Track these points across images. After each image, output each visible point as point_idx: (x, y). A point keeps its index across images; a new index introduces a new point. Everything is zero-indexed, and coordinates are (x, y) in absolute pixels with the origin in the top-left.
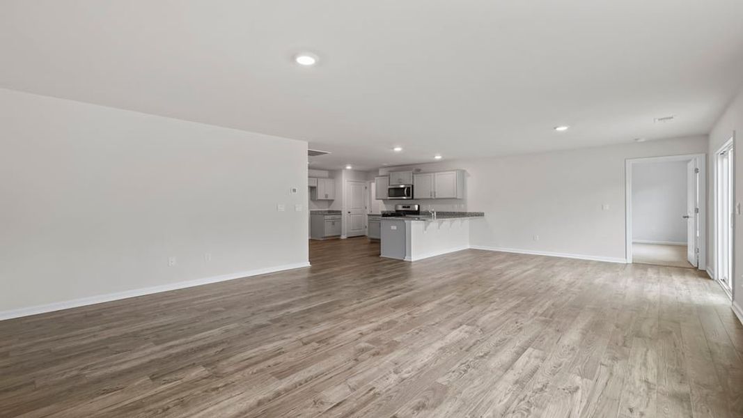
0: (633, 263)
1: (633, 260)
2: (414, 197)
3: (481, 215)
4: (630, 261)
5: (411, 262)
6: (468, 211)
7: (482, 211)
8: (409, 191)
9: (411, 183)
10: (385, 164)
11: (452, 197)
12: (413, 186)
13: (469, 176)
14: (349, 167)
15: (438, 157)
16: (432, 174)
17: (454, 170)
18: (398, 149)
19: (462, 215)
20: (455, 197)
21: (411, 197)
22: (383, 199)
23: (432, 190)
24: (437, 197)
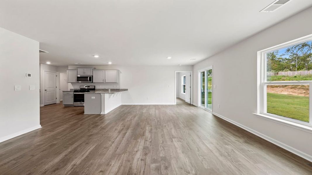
0: (177, 104)
1: (177, 103)
2: (94, 82)
3: (127, 90)
4: (176, 104)
5: (105, 115)
6: (121, 88)
7: (127, 88)
8: (91, 79)
9: (92, 75)
10: (76, 64)
11: (115, 82)
12: (92, 76)
13: (121, 73)
14: (48, 63)
15: (110, 63)
16: (104, 71)
17: (115, 70)
18: (96, 56)
19: (118, 90)
20: (116, 82)
21: (92, 82)
22: (71, 83)
23: (104, 79)
24: (106, 82)
